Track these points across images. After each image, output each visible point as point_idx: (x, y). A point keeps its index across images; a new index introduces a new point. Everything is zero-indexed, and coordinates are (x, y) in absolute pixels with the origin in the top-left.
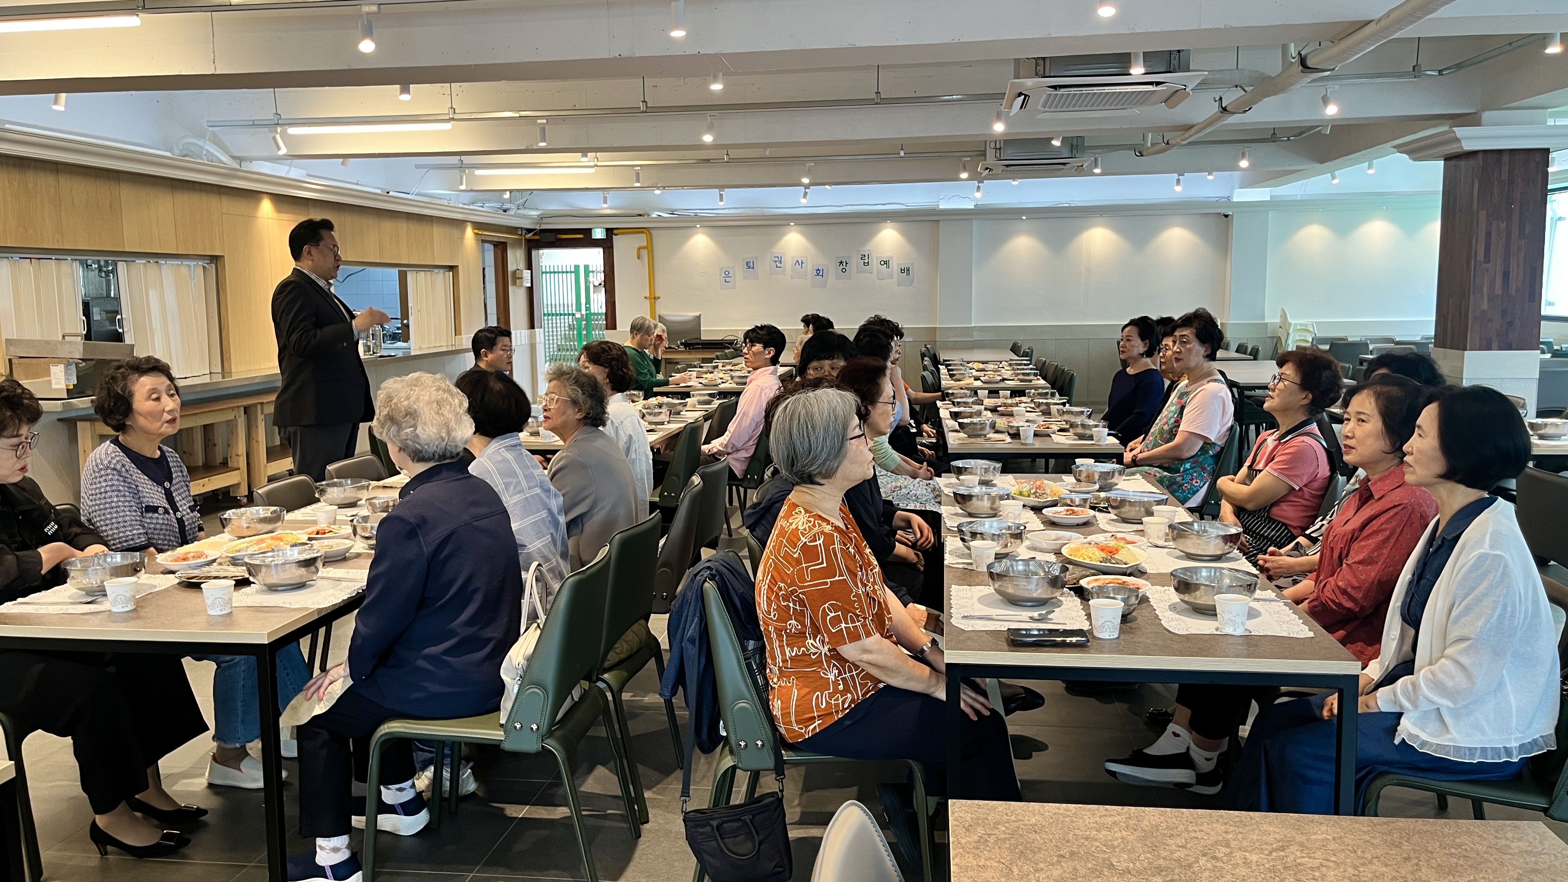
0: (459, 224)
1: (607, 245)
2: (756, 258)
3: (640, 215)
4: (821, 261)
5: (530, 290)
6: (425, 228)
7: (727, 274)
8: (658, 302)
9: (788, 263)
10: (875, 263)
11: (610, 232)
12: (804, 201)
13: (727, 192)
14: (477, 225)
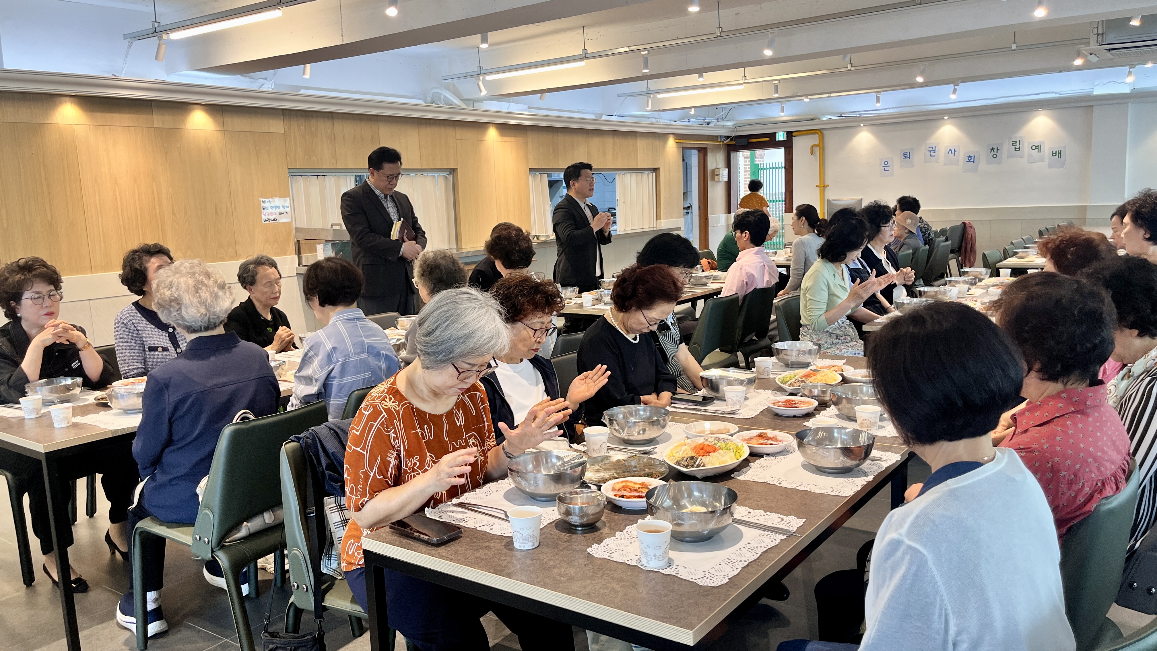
0: (662, 136)
1: (787, 145)
2: (913, 149)
3: (812, 119)
4: (972, 148)
5: (728, 183)
6: (630, 141)
7: (886, 164)
8: (827, 189)
9: (942, 152)
10: (1026, 148)
11: (790, 135)
12: (953, 97)
13: (883, 96)
14: (678, 136)
